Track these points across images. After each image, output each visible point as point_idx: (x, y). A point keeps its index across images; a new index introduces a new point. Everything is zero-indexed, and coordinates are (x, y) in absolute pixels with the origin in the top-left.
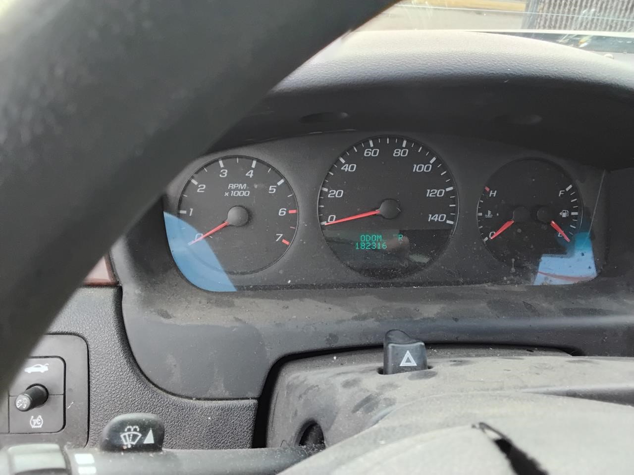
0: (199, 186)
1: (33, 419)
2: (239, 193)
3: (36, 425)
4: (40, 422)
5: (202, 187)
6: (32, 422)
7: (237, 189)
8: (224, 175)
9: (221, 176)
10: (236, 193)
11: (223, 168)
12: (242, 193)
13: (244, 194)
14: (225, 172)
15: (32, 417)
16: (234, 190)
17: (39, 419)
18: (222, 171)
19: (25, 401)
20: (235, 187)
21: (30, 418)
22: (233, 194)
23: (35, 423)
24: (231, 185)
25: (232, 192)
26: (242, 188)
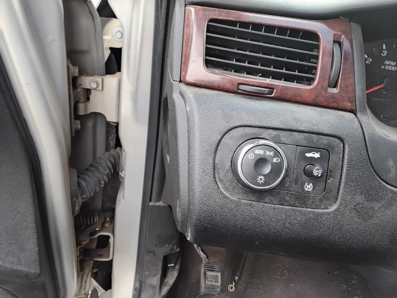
0: (368, 59)
1: (307, 185)
2: (390, 68)
3: (308, 189)
4: (311, 187)
5: (370, 60)
6: (306, 187)
7: (389, 65)
8: (384, 54)
9: (382, 54)
10: (388, 68)
11: (384, 50)
12: (392, 68)
13: (393, 68)
14: (385, 52)
15: (307, 184)
16: (388, 65)
17: (311, 185)
18: (383, 52)
19: (320, 172)
20: (389, 63)
21: (305, 184)
22: (387, 67)
23: (307, 188)
24: (387, 62)
25: (386, 66)
26: (393, 65)
